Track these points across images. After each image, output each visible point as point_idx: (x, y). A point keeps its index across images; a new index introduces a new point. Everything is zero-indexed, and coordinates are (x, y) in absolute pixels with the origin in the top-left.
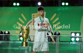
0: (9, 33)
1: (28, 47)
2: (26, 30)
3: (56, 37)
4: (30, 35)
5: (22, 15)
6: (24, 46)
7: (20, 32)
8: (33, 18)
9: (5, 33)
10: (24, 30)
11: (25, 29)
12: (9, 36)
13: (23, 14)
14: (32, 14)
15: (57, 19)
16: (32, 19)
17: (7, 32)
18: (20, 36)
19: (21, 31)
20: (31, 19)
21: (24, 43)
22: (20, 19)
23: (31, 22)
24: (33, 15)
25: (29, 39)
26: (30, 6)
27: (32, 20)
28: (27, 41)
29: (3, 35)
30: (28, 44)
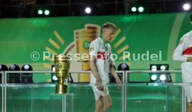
0: (30, 69)
1: (68, 94)
3: (122, 74)
4: (70, 71)
5: (55, 33)
6: (60, 93)
7: (53, 66)
8: (77, 38)
9: (23, 69)
10: (58, 61)
12: (32, 74)
13: (57, 31)
14: (75, 31)
15: (124, 39)
16: (75, 40)
17: (27, 67)
18: (53, 74)
19: (54, 64)
20: (73, 40)
21: (61, 86)
22: (51, 41)
23: (73, 46)
24: (77, 34)
25: (70, 80)
26: (71, 15)
27: (74, 43)
28: (66, 83)
29: (21, 72)
30: (68, 90)
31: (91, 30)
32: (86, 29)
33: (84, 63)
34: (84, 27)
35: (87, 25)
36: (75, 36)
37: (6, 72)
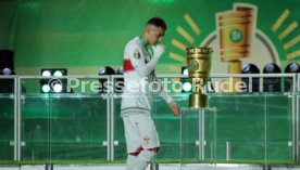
1: (208, 108)
2: (199, 58)
3: (291, 78)
4: (211, 74)
5: (187, 18)
6: (197, 106)
8: (221, 25)
10: (193, 58)
11: (196, 55)
13: (191, 16)
14: (218, 15)
15: (294, 25)
16: (218, 28)
18: (184, 80)
19: (186, 65)
20: (214, 29)
21: (197, 97)
22: (180, 30)
23: (214, 37)
24: (220, 18)
27: (217, 32)
30: (208, 102)
31: (242, 13)
32: (234, 11)
33: (232, 64)
34: (231, 8)
35: (235, 5)
36: (218, 21)
37: (113, 76)
